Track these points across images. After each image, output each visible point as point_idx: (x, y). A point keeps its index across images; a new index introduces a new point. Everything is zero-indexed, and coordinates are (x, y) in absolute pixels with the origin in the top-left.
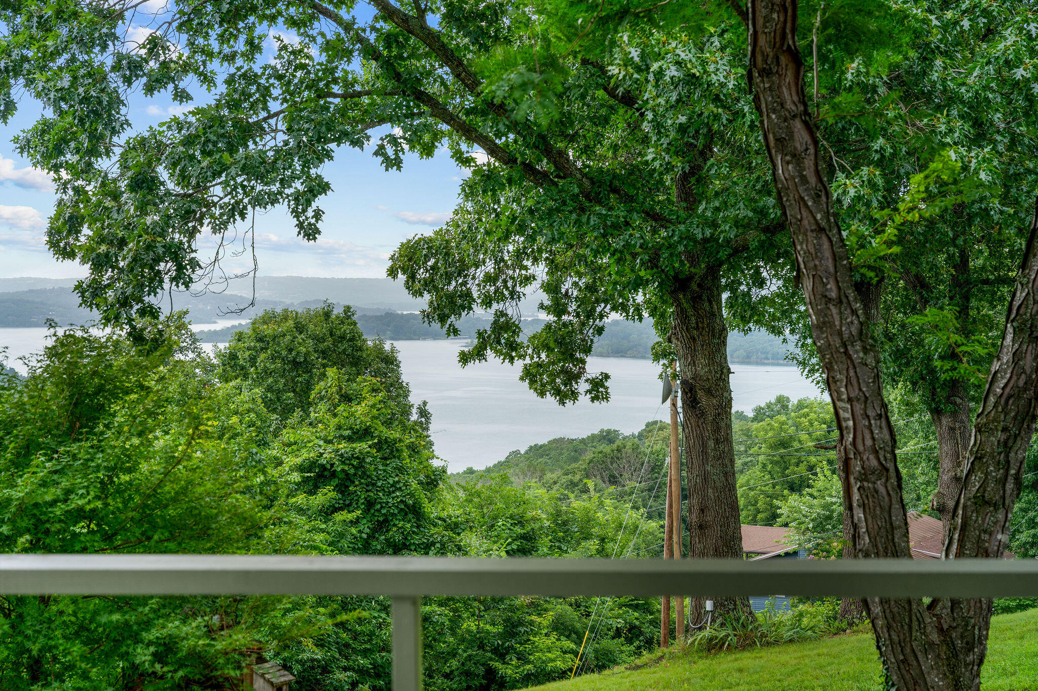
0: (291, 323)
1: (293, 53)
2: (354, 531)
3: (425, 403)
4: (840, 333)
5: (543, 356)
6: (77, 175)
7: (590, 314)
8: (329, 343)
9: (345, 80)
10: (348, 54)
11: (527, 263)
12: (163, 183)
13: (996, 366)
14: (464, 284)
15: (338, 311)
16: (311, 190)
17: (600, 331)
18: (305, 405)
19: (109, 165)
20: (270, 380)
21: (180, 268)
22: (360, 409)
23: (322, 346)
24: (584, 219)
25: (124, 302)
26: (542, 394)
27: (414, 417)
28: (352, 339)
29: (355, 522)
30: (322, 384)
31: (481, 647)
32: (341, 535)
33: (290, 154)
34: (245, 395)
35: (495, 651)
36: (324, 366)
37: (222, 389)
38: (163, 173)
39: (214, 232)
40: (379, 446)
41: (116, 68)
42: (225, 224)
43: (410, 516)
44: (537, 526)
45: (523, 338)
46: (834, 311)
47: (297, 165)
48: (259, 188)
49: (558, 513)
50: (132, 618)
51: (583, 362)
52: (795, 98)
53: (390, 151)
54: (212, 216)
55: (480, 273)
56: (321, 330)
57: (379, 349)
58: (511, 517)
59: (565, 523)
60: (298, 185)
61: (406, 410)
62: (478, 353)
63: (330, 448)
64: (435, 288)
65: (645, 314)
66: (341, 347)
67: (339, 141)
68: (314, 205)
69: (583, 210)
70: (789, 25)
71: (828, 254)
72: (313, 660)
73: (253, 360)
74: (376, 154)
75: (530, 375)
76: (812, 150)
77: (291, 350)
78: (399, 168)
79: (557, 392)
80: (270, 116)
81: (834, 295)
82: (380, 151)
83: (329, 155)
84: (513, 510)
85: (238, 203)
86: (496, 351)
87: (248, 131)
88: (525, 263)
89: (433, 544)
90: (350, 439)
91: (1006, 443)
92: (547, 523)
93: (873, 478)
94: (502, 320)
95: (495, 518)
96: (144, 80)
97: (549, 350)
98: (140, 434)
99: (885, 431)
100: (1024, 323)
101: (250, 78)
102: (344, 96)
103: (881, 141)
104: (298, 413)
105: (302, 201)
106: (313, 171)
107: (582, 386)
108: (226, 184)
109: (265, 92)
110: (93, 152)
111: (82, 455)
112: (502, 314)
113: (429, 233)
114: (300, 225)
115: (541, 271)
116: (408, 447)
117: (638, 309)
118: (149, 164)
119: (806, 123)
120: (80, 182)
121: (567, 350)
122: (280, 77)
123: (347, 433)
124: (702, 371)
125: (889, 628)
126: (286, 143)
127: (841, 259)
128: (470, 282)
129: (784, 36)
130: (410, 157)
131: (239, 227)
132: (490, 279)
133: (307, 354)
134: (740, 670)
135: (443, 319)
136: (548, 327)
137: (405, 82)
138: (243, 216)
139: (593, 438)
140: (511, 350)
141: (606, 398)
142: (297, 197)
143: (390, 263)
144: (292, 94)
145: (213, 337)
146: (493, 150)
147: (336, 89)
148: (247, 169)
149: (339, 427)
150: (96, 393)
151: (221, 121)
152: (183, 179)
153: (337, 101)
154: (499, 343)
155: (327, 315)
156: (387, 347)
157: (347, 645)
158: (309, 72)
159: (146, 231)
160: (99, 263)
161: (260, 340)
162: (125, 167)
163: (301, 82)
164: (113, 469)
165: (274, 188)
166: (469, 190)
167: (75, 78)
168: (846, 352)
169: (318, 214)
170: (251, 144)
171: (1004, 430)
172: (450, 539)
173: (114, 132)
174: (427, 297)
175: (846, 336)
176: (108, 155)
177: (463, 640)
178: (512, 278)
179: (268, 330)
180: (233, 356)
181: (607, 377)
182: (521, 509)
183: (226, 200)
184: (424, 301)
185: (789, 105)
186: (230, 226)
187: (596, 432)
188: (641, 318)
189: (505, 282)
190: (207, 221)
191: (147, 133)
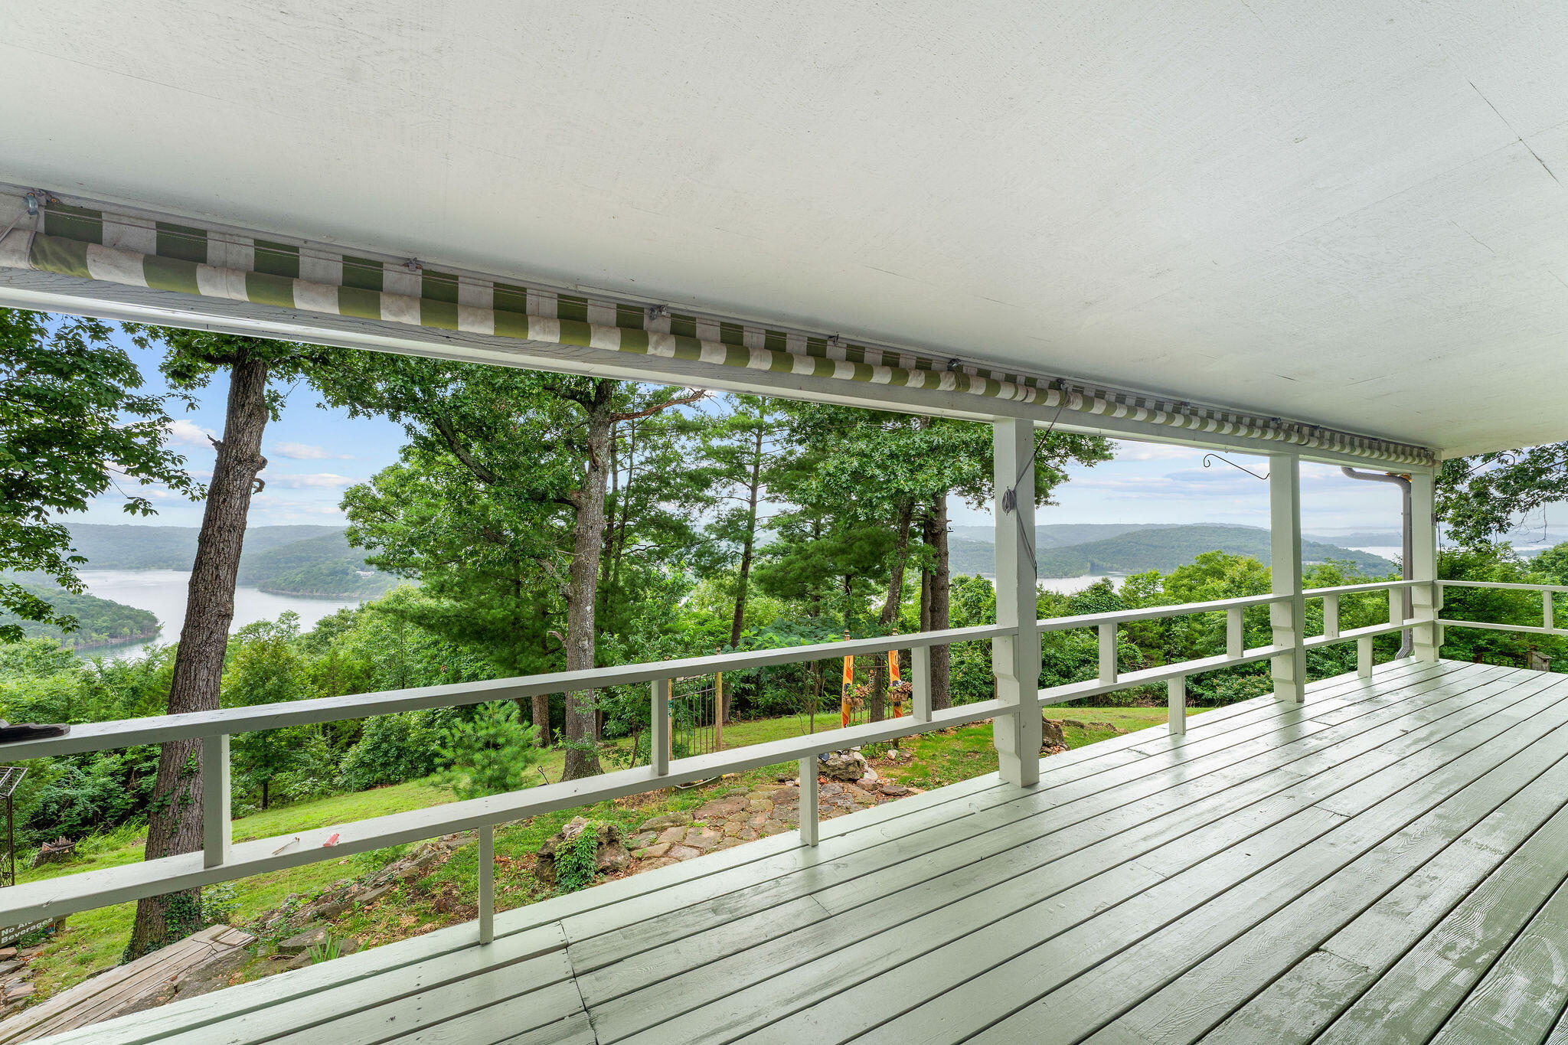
6: (1446, 492)
12: (1492, 494)
19: (1463, 487)
21: (1501, 526)
25: (1471, 538)
38: (1492, 490)
39: (1521, 511)
42: (1527, 509)
48: (1548, 494)
54: (1520, 506)
73: (1554, 564)
85: (1535, 500)
87: (1542, 471)
108: (1528, 493)
109: (1553, 455)
110: (1455, 483)
118: (1485, 487)
120: (1447, 494)
131: (1535, 510)
138: (1538, 505)
145: (1527, 552)
148: (1539, 487)
151: (1526, 470)
152: (1504, 492)
159: (1483, 512)
160: (1458, 523)
161: (1558, 555)
162: (1472, 488)
165: (1557, 494)
170: (1543, 476)
173: (1465, 476)
176: (1462, 483)
179: (1564, 550)
180: (1540, 561)
183: (1528, 499)
186: (1531, 509)
190: (1517, 507)
191: (1483, 475)
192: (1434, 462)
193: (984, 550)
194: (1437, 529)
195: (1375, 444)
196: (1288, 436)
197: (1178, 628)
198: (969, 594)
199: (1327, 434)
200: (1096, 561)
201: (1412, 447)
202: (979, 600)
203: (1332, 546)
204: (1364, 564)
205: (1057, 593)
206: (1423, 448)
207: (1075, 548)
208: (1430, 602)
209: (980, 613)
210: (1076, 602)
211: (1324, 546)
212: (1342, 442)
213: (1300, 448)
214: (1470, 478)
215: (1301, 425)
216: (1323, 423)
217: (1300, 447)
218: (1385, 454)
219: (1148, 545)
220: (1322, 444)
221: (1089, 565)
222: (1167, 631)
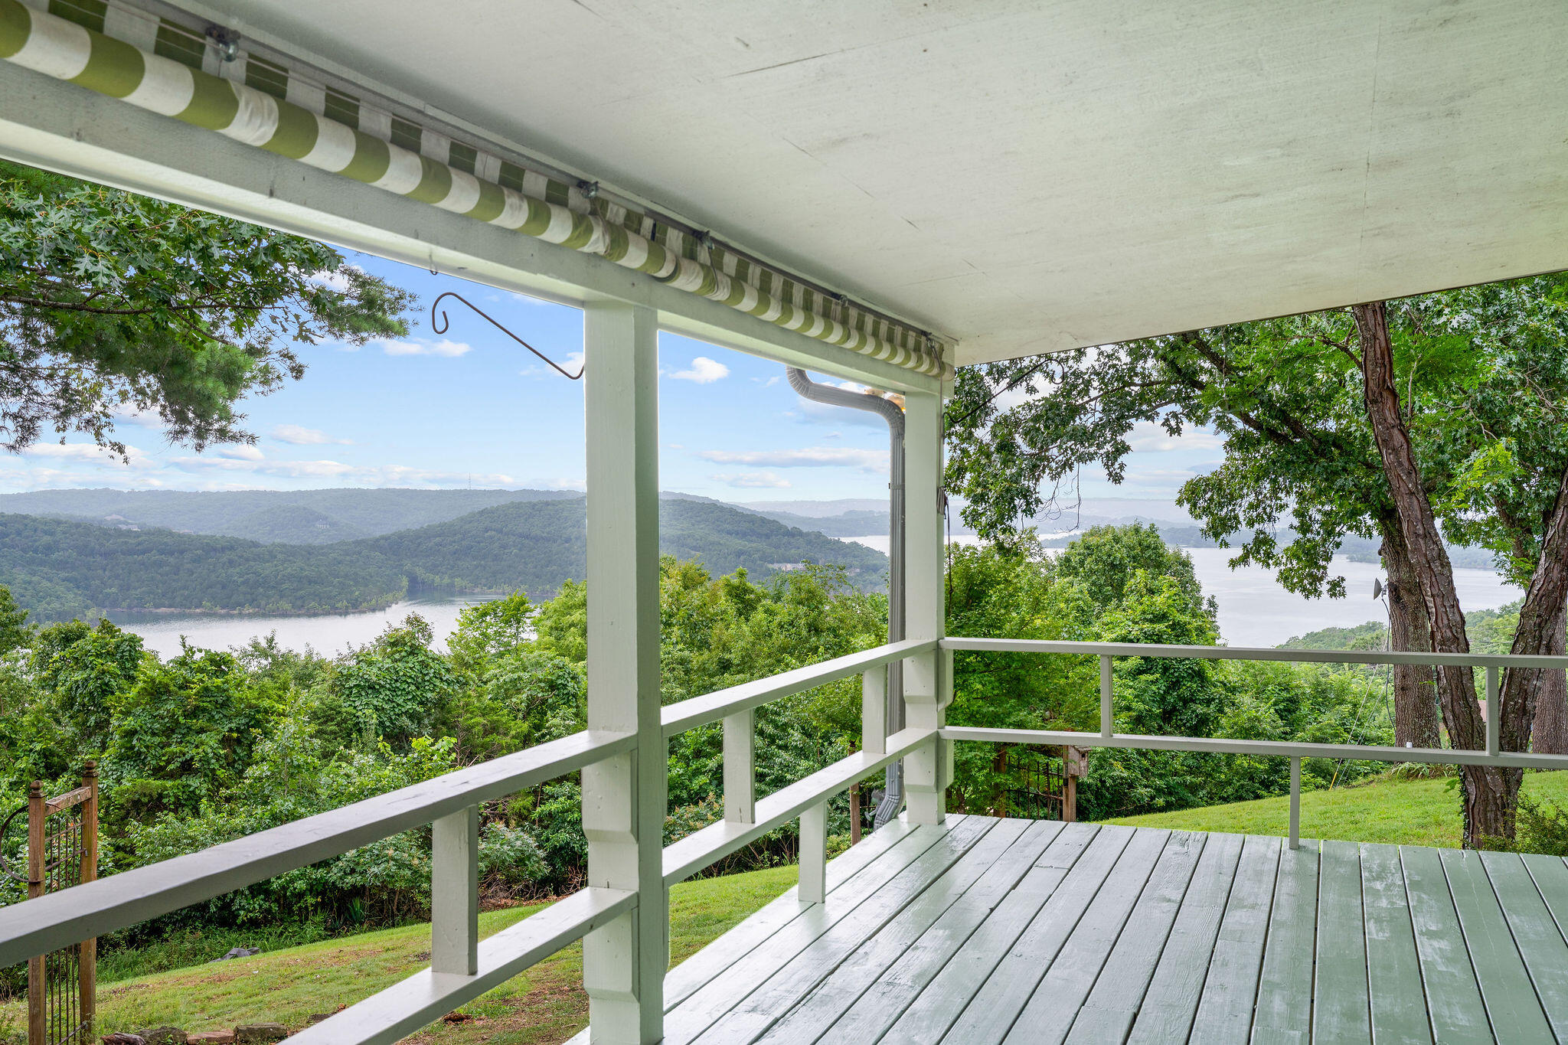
0: (1110, 536)
1: (1108, 356)
2: (1154, 688)
3: (1213, 597)
4: (1425, 555)
5: (1294, 563)
6: (963, 441)
7: (1330, 533)
8: (1138, 550)
9: (1143, 374)
10: (1145, 357)
11: (1282, 495)
12: (1019, 447)
13: (1534, 576)
14: (1234, 510)
15: (1146, 527)
16: (1117, 450)
17: (1338, 545)
18: (1120, 596)
19: (983, 433)
20: (1094, 577)
21: (1028, 504)
22: (1159, 599)
23: (1132, 553)
24: (1312, 467)
25: (992, 525)
26: (1292, 591)
27: (1205, 606)
28: (1155, 548)
29: (1153, 682)
30: (1132, 580)
31: (1252, 779)
32: (1145, 691)
33: (1104, 426)
34: (1076, 588)
35: (1262, 783)
36: (1134, 568)
37: (1059, 583)
38: (1019, 439)
39: (1052, 479)
40: (1173, 627)
41: (989, 373)
42: (1059, 474)
43: (1196, 679)
44: (1299, 692)
45: (1278, 550)
46: (1422, 542)
47: (1108, 435)
48: (1082, 450)
49: (1319, 684)
50: (1000, 710)
51: (1325, 568)
52: (1394, 416)
53: (1173, 423)
54: (1051, 469)
55: (1245, 503)
56: (1134, 540)
57: (1177, 556)
58: (1279, 685)
59: (1324, 691)
60: (1108, 447)
61: (1198, 602)
62: (1244, 560)
63: (1137, 627)
64: (1212, 514)
65: (1375, 533)
66: (1148, 554)
67: (1137, 417)
68: (1119, 460)
69: (1312, 461)
70: (1387, 374)
71: (1417, 507)
72: (1122, 778)
73: (1082, 563)
74: (1163, 425)
75: (1285, 578)
76: (1405, 446)
77: (1109, 556)
78: (1179, 434)
79: (1304, 589)
80: (1091, 400)
81: (1421, 532)
82: (1166, 423)
83: (1130, 427)
84: (1280, 679)
85: (1067, 460)
86: (1257, 559)
87: (1075, 411)
88: (1280, 495)
89: (1213, 699)
90: (1151, 621)
91: (1540, 624)
92: (1308, 691)
93: (1448, 643)
94: (1262, 536)
95: (1266, 685)
96: (1008, 380)
97: (1299, 559)
98: (1005, 608)
99: (1457, 615)
100: (1552, 550)
101: (1077, 375)
102: (1142, 386)
103: (1518, 419)
104: (1114, 602)
105: (1111, 458)
106: (1119, 438)
107: (1324, 587)
108: (1060, 447)
109: (1088, 384)
110: (974, 425)
111: (974, 619)
112: (1262, 532)
113: (1207, 474)
114: (1110, 474)
115: (1292, 501)
116: (1196, 629)
117: (1369, 529)
118: (1010, 434)
119: (1400, 430)
120: (965, 445)
121: (1312, 559)
122: (1098, 374)
123: (1149, 617)
124: (1404, 576)
125: (1459, 736)
126: (1101, 419)
127: (1426, 510)
128: (1237, 508)
129: (1384, 381)
130: (1187, 426)
131: (1068, 476)
132: (1251, 506)
133: (1122, 559)
134: (1426, 790)
135: (1216, 535)
136: (1297, 542)
137: (1185, 375)
138: (1071, 469)
139: (1361, 628)
140: (1267, 559)
141: (1343, 594)
142: (1107, 454)
143: (1179, 495)
144: (1106, 385)
145: (1054, 544)
146: (1247, 420)
147: (1137, 380)
148: (1073, 436)
149: (1144, 613)
150: (981, 584)
151: (1058, 406)
152: (1032, 443)
153: (1136, 389)
154: (1258, 552)
155: (1137, 531)
156: (1184, 554)
157: (1147, 770)
158: (1117, 370)
159: (1006, 480)
160: (978, 499)
161: (1088, 548)
162: (994, 435)
163: (1113, 377)
164: (991, 626)
165: (1092, 450)
166: (1229, 446)
167: (963, 380)
168: (1430, 567)
169: (1122, 467)
170: (1077, 419)
171: (1539, 616)
172: (1226, 696)
173: (987, 414)
174: (1205, 519)
175: (1429, 557)
176: (983, 426)
177: (1237, 773)
178: (1270, 506)
179: (1094, 541)
180: (1068, 560)
181: (1343, 579)
182: (1287, 678)
183: (1060, 458)
184: (1203, 523)
185: (1390, 420)
186: (1062, 476)
187: (1364, 624)
188: (1371, 536)
189: (1264, 509)
190: (1047, 471)
191: (1009, 413)
192: (942, 367)
193: (162, 552)
194: (946, 521)
195: (836, 308)
196: (618, 244)
197: (557, 721)
198: (79, 676)
199: (730, 262)
200: (420, 572)
201: (907, 328)
202: (106, 690)
203: (819, 535)
204: (862, 567)
205: (310, 655)
206: (924, 333)
207: (376, 544)
208: (931, 692)
209: (108, 722)
210: (348, 677)
211: (808, 534)
212: (764, 291)
213: (659, 289)
214: (993, 417)
215: (661, 224)
216: (720, 228)
217: (658, 286)
218: (855, 334)
219: (521, 536)
220: (711, 283)
221: (405, 582)
222: (537, 728)
